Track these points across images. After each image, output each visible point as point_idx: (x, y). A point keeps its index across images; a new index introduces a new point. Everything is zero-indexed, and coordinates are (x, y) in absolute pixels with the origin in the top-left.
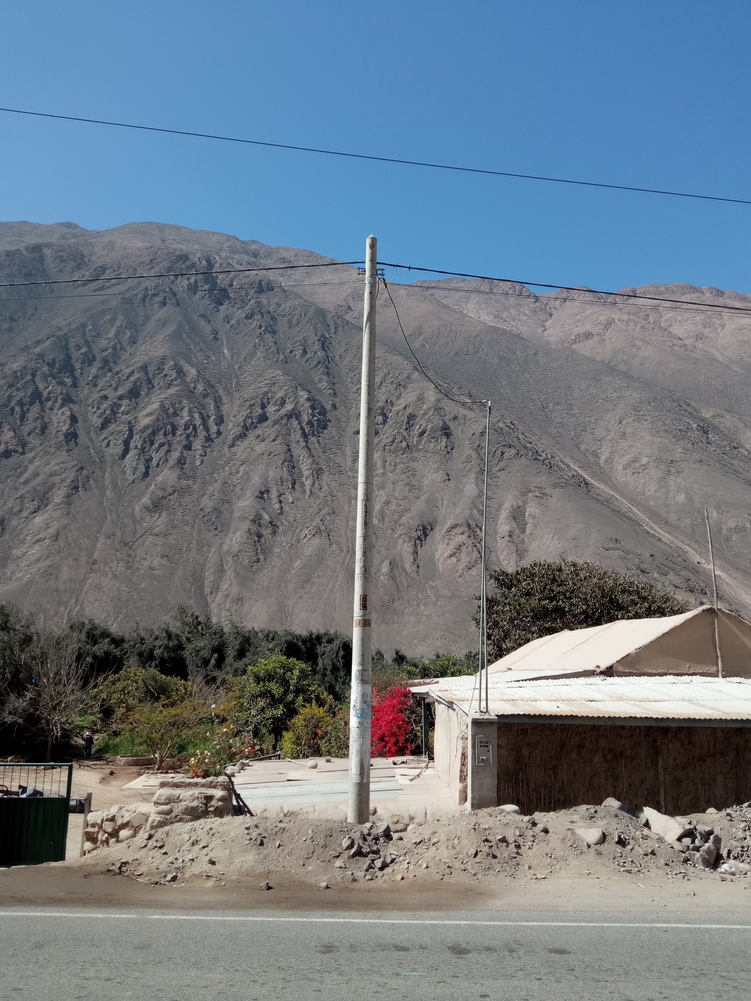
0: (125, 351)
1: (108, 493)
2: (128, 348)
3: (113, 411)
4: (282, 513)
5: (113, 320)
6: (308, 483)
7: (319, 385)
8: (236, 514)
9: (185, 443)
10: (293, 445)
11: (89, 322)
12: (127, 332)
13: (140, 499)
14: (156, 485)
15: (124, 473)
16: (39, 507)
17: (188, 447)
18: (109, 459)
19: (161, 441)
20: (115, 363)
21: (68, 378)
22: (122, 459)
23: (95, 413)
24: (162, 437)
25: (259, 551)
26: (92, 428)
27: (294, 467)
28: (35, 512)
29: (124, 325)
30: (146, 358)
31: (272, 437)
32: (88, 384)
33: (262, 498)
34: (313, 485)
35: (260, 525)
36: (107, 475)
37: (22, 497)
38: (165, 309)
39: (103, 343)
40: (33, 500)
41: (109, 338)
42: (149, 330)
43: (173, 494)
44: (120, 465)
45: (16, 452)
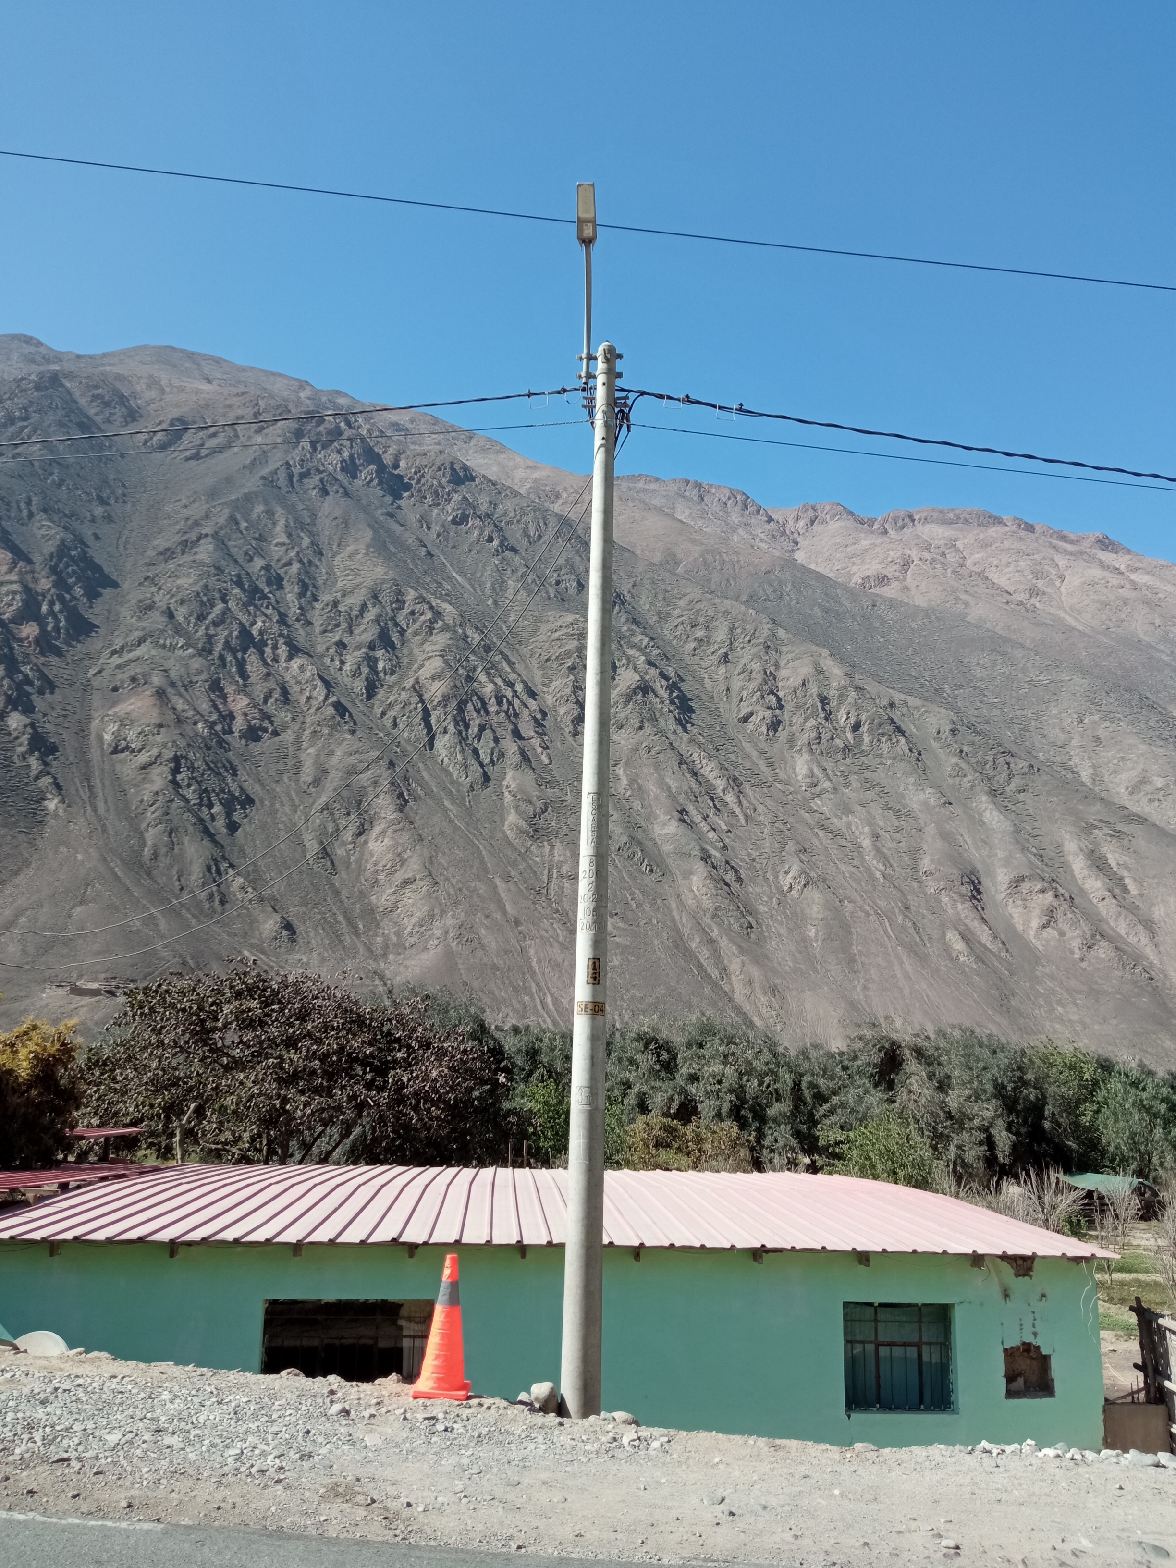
0: (317, 567)
1: (446, 803)
2: (318, 563)
3: (369, 666)
4: (725, 847)
5: (270, 513)
6: (730, 798)
7: (636, 639)
8: (667, 848)
9: (511, 727)
10: (672, 737)
11: (238, 516)
12: (302, 534)
13: (503, 820)
14: (514, 796)
15: (448, 773)
16: (362, 825)
17: (517, 734)
18: (409, 748)
19: (477, 722)
20: (314, 586)
21: (267, 607)
22: (432, 747)
23: (340, 669)
24: (475, 714)
25: (742, 908)
26: (354, 696)
27: (695, 774)
28: (360, 834)
29: (292, 524)
30: (369, 582)
31: (635, 721)
32: (298, 620)
33: (684, 821)
34: (740, 803)
35: (714, 867)
36: (425, 774)
37: (326, 808)
38: (329, 498)
39: (276, 552)
40: (348, 814)
41: (284, 544)
42: (327, 533)
43: (546, 810)
44: (433, 758)
45: (265, 730)
